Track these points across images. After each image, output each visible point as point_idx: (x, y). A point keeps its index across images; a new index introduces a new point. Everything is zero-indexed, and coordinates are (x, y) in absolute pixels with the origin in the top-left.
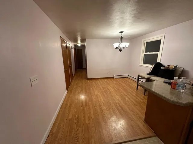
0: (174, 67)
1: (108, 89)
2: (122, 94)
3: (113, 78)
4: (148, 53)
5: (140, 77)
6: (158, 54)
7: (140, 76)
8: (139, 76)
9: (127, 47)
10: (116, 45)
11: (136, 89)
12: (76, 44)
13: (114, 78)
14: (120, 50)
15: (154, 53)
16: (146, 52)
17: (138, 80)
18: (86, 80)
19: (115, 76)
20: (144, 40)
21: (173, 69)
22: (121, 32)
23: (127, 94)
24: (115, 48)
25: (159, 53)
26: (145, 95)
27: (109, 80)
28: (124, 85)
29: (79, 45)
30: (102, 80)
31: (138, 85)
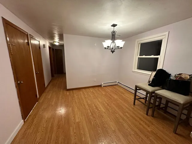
0: (189, 77)
1: (97, 108)
2: (117, 115)
3: (100, 86)
4: (144, 57)
5: (138, 89)
6: (158, 58)
7: (139, 87)
8: (136, 87)
9: (121, 48)
10: (108, 43)
11: (133, 103)
12: (52, 42)
13: (102, 86)
14: (112, 51)
15: (152, 56)
16: (140, 56)
17: (136, 92)
18: (65, 92)
19: (102, 83)
20: (138, 40)
21: (188, 79)
22: (114, 26)
23: (123, 114)
24: (105, 48)
25: (161, 57)
26: (148, 114)
27: (97, 89)
28: (116, 97)
29: (57, 44)
30: (87, 90)
31: (135, 99)
